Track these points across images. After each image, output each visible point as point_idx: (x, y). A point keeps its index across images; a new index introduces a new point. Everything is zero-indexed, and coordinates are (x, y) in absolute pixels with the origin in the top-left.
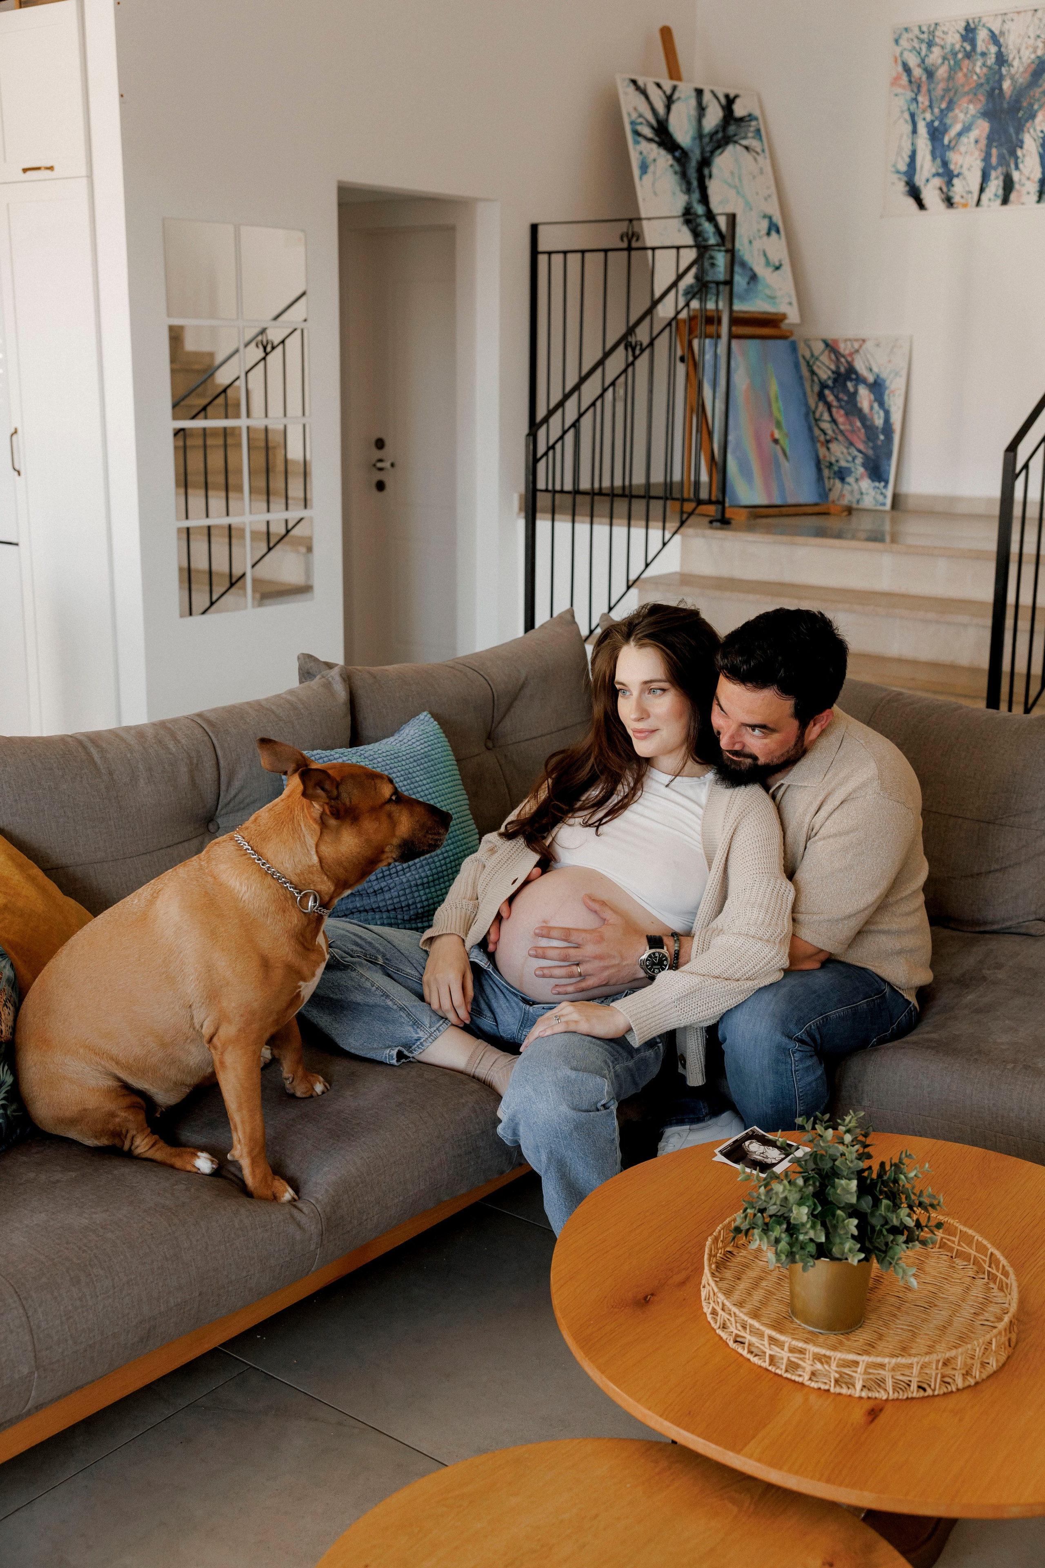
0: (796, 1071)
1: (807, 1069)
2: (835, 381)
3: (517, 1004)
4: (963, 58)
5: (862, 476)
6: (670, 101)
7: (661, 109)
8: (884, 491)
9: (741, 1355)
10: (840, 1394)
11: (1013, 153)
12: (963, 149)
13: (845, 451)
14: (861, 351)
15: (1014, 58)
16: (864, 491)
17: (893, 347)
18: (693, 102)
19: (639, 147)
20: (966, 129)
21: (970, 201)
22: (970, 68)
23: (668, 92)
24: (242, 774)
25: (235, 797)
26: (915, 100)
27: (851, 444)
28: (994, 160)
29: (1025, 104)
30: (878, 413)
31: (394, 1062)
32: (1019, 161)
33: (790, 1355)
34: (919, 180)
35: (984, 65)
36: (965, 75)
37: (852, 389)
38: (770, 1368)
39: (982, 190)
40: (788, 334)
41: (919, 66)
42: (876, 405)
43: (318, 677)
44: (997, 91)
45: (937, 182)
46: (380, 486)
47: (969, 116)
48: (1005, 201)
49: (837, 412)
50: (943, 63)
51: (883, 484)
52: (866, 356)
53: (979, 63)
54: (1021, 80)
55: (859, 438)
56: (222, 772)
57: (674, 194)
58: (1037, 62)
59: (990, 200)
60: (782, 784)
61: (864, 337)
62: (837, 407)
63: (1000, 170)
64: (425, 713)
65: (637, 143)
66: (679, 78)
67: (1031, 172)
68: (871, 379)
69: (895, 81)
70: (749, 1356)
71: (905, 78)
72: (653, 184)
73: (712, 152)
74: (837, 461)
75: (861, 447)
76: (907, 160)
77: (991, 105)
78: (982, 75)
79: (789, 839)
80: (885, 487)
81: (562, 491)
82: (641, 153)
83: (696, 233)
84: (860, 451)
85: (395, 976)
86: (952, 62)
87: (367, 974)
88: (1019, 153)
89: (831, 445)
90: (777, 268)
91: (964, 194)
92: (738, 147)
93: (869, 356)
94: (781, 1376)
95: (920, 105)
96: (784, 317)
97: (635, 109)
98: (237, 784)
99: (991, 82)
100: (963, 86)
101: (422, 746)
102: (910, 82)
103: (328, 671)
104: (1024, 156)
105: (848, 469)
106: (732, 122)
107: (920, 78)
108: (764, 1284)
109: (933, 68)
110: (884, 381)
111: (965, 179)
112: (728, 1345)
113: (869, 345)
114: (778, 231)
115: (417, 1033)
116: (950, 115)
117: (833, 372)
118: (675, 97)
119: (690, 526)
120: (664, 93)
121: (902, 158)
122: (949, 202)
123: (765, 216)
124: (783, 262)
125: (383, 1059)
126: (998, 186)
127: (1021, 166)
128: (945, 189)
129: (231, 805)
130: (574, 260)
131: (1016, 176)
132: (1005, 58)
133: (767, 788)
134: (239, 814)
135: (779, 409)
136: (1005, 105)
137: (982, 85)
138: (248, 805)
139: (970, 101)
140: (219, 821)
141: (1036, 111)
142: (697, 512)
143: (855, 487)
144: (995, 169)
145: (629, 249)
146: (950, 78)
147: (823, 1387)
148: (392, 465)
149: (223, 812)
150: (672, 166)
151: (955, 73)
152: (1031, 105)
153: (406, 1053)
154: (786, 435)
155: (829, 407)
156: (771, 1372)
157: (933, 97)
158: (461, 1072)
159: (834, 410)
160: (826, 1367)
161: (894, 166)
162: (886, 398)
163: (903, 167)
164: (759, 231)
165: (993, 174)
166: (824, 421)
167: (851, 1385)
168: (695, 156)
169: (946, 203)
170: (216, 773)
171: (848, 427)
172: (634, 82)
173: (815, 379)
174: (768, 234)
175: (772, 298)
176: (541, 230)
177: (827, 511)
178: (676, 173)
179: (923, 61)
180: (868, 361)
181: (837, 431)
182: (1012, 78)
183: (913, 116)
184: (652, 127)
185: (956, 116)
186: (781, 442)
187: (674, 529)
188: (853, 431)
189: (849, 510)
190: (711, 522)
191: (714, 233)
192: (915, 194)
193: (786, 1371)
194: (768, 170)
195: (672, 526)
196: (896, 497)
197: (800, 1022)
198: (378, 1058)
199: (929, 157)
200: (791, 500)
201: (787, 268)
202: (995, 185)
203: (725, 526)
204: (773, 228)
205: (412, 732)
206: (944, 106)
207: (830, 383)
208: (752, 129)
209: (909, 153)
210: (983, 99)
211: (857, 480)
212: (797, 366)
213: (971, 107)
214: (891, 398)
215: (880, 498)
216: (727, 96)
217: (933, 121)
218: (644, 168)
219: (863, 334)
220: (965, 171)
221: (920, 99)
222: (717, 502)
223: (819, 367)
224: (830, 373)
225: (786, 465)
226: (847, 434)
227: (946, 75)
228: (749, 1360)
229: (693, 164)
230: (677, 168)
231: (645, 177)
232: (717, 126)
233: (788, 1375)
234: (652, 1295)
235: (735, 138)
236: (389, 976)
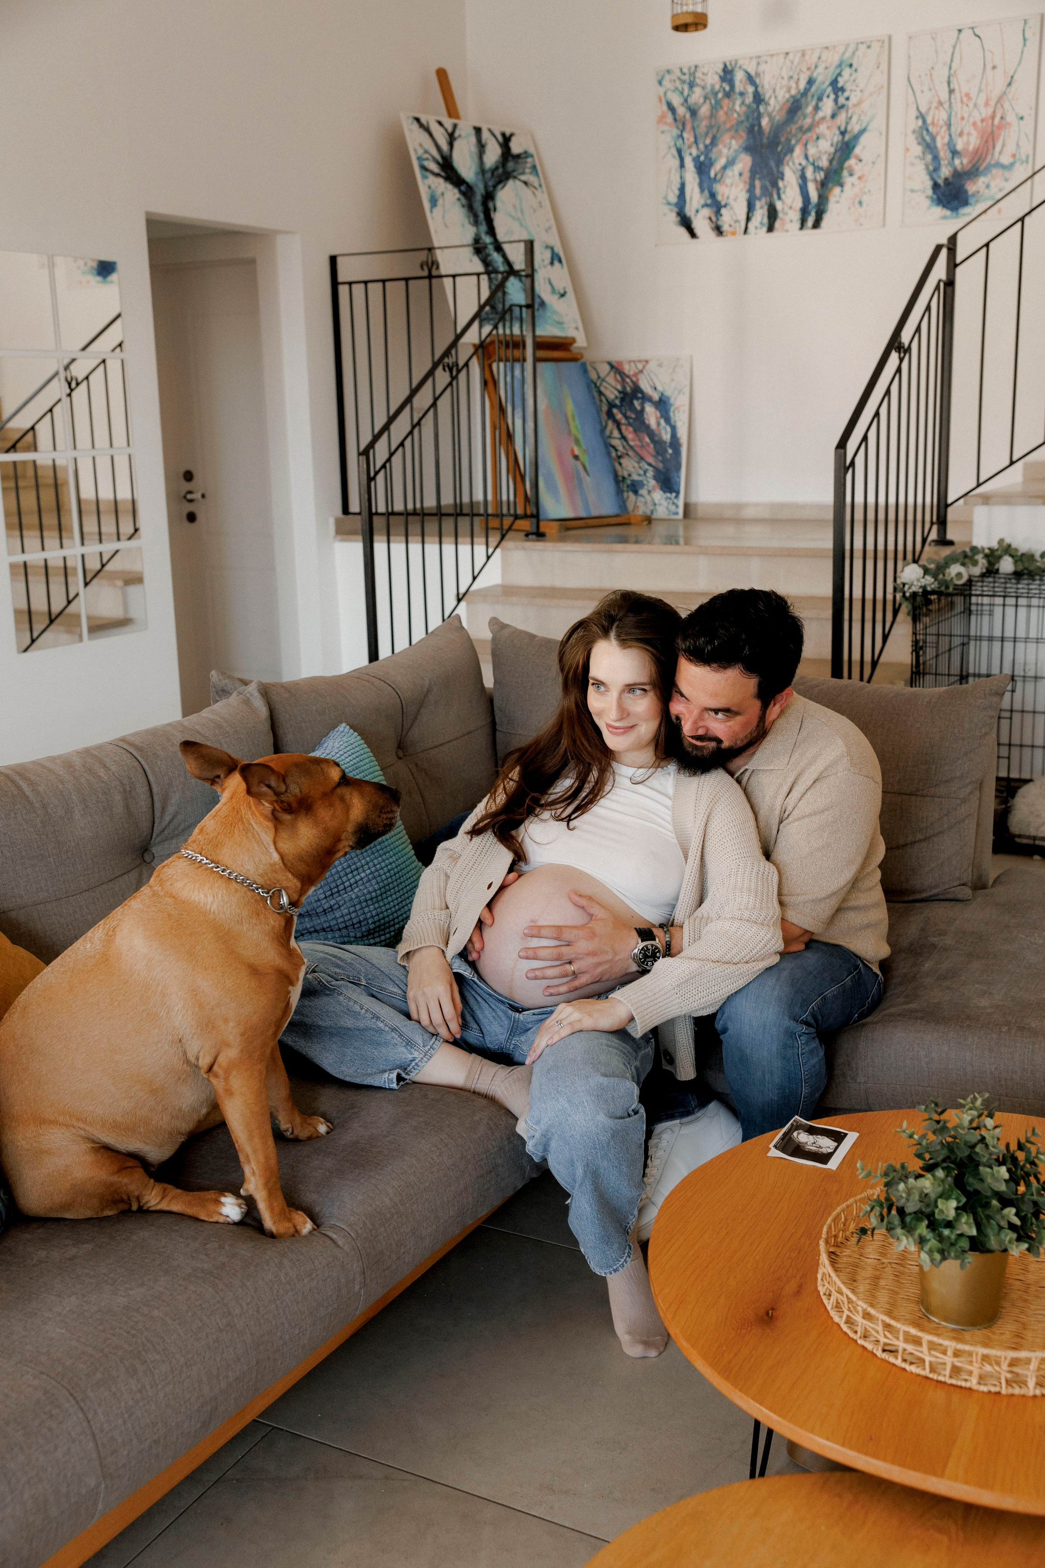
0: (802, 1054)
1: (811, 1052)
2: (622, 400)
3: (505, 1013)
4: (723, 97)
5: (654, 489)
6: (452, 138)
7: (445, 147)
8: (676, 501)
9: (894, 1365)
10: (1012, 1395)
11: (775, 185)
12: (728, 181)
13: (636, 465)
14: (645, 372)
15: (770, 98)
16: (657, 502)
17: (675, 367)
18: (473, 139)
19: (427, 182)
20: (730, 163)
21: (738, 229)
22: (731, 106)
23: (450, 130)
24: (175, 799)
25: (170, 822)
26: (681, 136)
27: (642, 458)
28: (758, 191)
29: (783, 139)
30: (665, 428)
31: (394, 1086)
32: (781, 191)
33: (955, 1360)
34: (689, 211)
35: (743, 103)
36: (726, 113)
37: (639, 408)
38: (931, 1376)
39: (748, 219)
40: (579, 357)
41: (682, 105)
42: (662, 422)
43: (235, 694)
44: (756, 128)
45: (706, 212)
46: (191, 517)
47: (732, 150)
48: (771, 229)
49: (626, 429)
50: (705, 102)
51: (674, 494)
52: (649, 375)
53: (738, 102)
54: (779, 117)
55: (648, 452)
56: (156, 798)
57: (463, 226)
58: (791, 101)
59: (756, 228)
60: (746, 770)
61: (646, 358)
62: (625, 425)
63: (763, 200)
64: (344, 725)
65: (425, 177)
66: (458, 117)
67: (793, 201)
68: (656, 397)
69: (661, 119)
70: (904, 1365)
71: (669, 117)
72: (443, 218)
73: (495, 187)
74: (629, 475)
75: (651, 460)
76: (677, 192)
77: (751, 141)
78: (742, 113)
79: (762, 824)
80: (677, 497)
82: (429, 187)
83: (486, 263)
84: (650, 465)
85: (379, 996)
86: (713, 101)
87: (354, 997)
88: (781, 184)
89: (622, 461)
90: (563, 295)
91: (732, 223)
92: (517, 182)
93: (653, 376)
94: (945, 1383)
95: (686, 141)
96: (573, 340)
97: (421, 145)
98: (171, 810)
99: (751, 120)
100: (725, 123)
101: (351, 758)
102: (675, 120)
103: (244, 687)
104: (785, 187)
105: (641, 481)
106: (510, 159)
107: (684, 117)
108: (882, 1283)
109: (696, 107)
110: (668, 398)
111: (732, 208)
112: (876, 1355)
113: (651, 366)
114: (560, 261)
115: (412, 1054)
116: (715, 150)
117: (620, 392)
118: (456, 134)
119: (511, 540)
120: (446, 130)
121: (672, 191)
122: (719, 230)
123: (547, 247)
124: (567, 290)
125: (382, 1085)
126: (763, 215)
127: (783, 196)
128: (714, 219)
129: (166, 832)
130: (375, 290)
131: (779, 205)
132: (762, 97)
133: (732, 774)
134: (174, 841)
135: (576, 427)
136: (765, 141)
137: (742, 122)
138: (183, 830)
139: (732, 137)
140: (154, 850)
141: (794, 146)
142: (514, 527)
143: (648, 498)
144: (759, 199)
145: (430, 277)
146: (713, 115)
147: (993, 1389)
148: (203, 496)
149: (157, 840)
150: (459, 199)
151: (717, 111)
152: (789, 141)
153: (404, 1075)
154: (585, 451)
155: (618, 425)
156: (932, 1380)
157: (697, 134)
158: (461, 1089)
159: (623, 428)
160: (997, 1368)
161: (665, 198)
162: (671, 414)
163: (673, 199)
164: (543, 260)
165: (758, 204)
166: (614, 438)
167: (1023, 1383)
168: (480, 190)
169: (716, 232)
170: (149, 800)
171: (638, 443)
172: (417, 120)
173: (603, 399)
174: (552, 263)
175: (560, 323)
176: (340, 260)
177: (627, 521)
178: (463, 206)
179: (686, 100)
180: (652, 380)
181: (627, 447)
182: (770, 115)
183: (679, 151)
184: (438, 163)
185: (720, 152)
186: (581, 457)
187: (496, 543)
188: (642, 446)
189: (649, 520)
190: (527, 535)
191: (503, 263)
192: (686, 223)
193: (951, 1377)
194: (546, 203)
195: (494, 540)
196: (686, 506)
197: (805, 1003)
198: (376, 1084)
199: (697, 190)
200: (595, 513)
201: (571, 295)
202: (760, 215)
203: (539, 538)
204: (555, 258)
205: (337, 745)
206: (708, 141)
207: (617, 402)
208: (528, 165)
209: (678, 186)
210: (744, 135)
211: (649, 492)
212: (588, 387)
213: (733, 142)
214: (677, 415)
215: (673, 508)
216: (503, 135)
217: (698, 157)
218: (434, 202)
219: (644, 357)
220: (731, 201)
221: (685, 135)
222: (532, 516)
223: (606, 388)
224: (617, 393)
225: (587, 480)
226: (637, 449)
227: (708, 113)
228: (904, 1369)
229: (478, 198)
230: (464, 201)
231: (435, 210)
232: (496, 162)
233: (954, 1382)
234: (773, 1309)
235: (515, 174)
236: (373, 996)
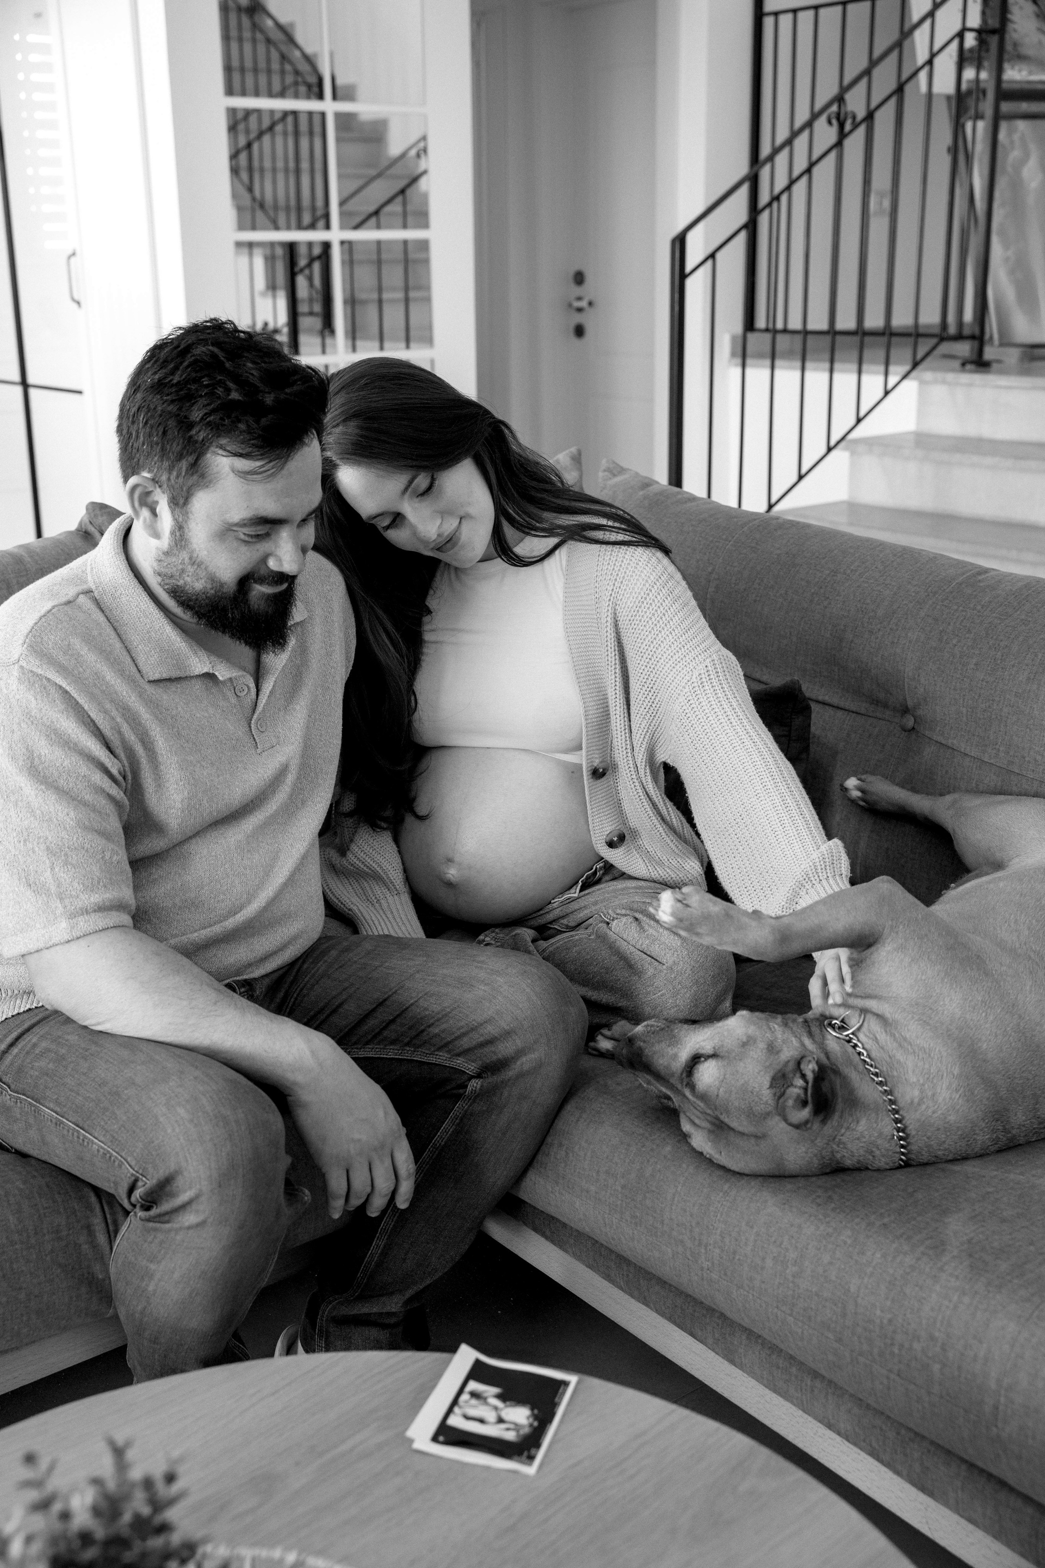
46: (579, 331)
81: (785, 331)
130: (806, 19)
142: (939, 351)
148: (590, 304)
187: (902, 373)
190: (963, 364)
195: (899, 367)
203: (982, 369)
222: (972, 337)
